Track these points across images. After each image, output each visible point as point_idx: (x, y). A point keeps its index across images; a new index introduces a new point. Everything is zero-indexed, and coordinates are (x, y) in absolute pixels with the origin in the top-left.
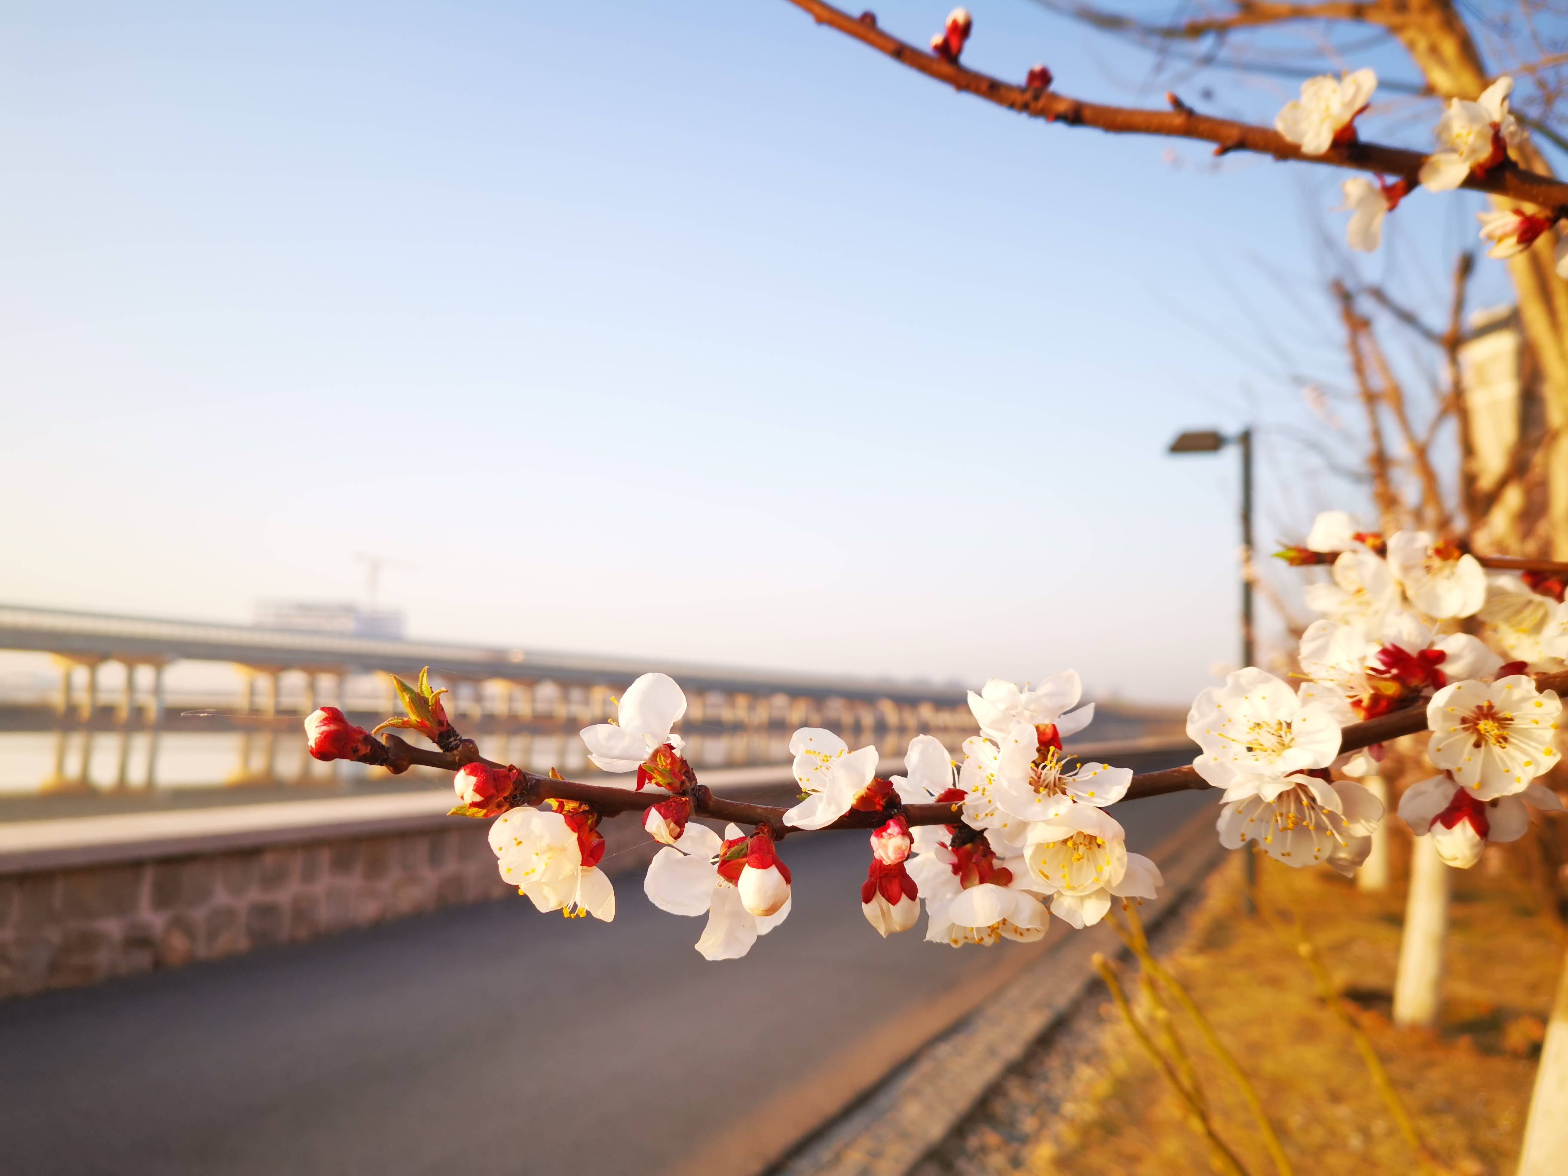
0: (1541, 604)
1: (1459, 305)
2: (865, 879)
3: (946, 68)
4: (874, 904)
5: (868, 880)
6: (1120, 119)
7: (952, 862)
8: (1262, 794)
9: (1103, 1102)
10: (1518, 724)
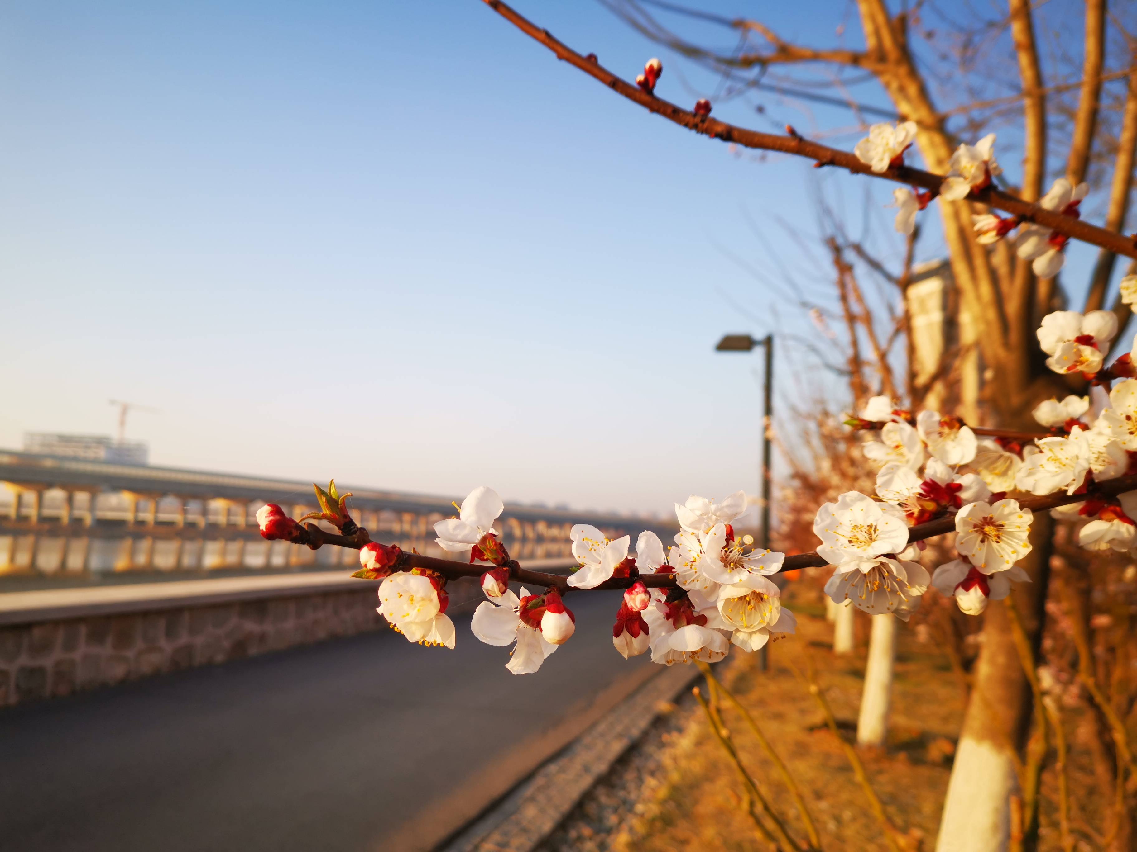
0: (1009, 458)
1: (910, 260)
2: (616, 622)
3: (645, 97)
4: (621, 638)
5: (617, 622)
6: (756, 139)
7: (667, 612)
8: (860, 569)
9: (663, 802)
10: (1007, 528)
